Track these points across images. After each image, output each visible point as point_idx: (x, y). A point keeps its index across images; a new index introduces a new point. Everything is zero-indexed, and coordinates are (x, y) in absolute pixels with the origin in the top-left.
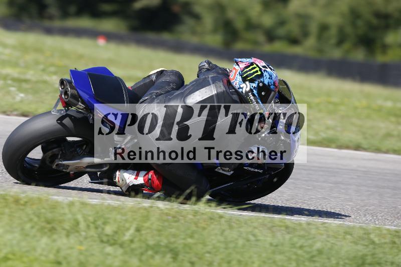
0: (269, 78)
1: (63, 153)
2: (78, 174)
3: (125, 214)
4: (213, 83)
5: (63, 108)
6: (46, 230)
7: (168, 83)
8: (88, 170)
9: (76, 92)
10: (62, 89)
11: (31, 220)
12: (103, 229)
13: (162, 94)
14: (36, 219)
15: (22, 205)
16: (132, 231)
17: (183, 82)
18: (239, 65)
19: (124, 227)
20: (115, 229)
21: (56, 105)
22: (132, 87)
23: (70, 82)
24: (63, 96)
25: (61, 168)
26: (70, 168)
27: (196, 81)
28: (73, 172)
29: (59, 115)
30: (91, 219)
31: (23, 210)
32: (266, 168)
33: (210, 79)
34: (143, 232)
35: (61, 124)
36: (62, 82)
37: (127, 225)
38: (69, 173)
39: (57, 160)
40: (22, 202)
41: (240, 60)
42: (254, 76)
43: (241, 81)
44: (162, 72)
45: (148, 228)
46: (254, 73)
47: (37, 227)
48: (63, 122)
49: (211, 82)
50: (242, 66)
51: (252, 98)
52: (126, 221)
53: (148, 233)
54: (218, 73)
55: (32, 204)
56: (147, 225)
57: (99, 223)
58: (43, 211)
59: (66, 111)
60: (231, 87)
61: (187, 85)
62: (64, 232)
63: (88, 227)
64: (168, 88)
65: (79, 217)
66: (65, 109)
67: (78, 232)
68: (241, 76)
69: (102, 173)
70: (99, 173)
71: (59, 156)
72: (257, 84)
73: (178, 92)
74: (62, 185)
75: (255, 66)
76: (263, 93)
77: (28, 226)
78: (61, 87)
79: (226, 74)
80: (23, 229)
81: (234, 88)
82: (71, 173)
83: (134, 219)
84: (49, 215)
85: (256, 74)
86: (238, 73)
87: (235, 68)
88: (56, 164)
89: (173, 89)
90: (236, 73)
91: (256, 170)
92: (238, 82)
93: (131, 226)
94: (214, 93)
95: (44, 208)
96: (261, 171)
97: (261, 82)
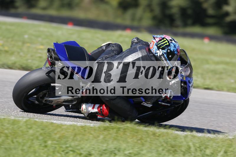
0: (174, 47)
1: (49, 93)
2: (58, 106)
3: (218, 143)
4: (140, 50)
5: (50, 66)
6: (171, 152)
7: (113, 51)
8: (64, 103)
9: (57, 57)
10: (49, 54)
11: (162, 145)
12: (205, 152)
13: (109, 57)
14: (165, 145)
15: (157, 136)
16: (222, 153)
17: (122, 50)
18: (155, 40)
19: (217, 150)
20: (212, 152)
21: (45, 64)
22: (91, 54)
23: (53, 50)
24: (49, 59)
25: (48, 103)
26: (53, 102)
27: (129, 49)
28: (55, 105)
29: (47, 71)
30: (197, 145)
31: (157, 139)
32: (172, 103)
33: (138, 48)
34: (229, 154)
35: (49, 76)
36: (49, 50)
37: (219, 149)
38: (53, 105)
39: (45, 98)
40: (157, 135)
41: (156, 36)
42: (164, 46)
43: (157, 49)
44: (109, 44)
45: (232, 151)
46: (164, 44)
47: (166, 150)
48: (50, 75)
49: (138, 50)
50: (157, 40)
51: (163, 59)
52: (218, 146)
53: (231, 154)
54: (143, 44)
55: (163, 136)
56: (231, 149)
57: (202, 148)
58: (169, 140)
59: (51, 68)
60: (151, 53)
61: (124, 52)
62: (182, 153)
63: (196, 150)
64: (113, 54)
65: (191, 144)
66: (51, 67)
67: (190, 153)
68: (157, 46)
69: (72, 105)
70: (70, 105)
71: (47, 95)
72: (166, 51)
73: (119, 56)
74: (49, 113)
75: (165, 39)
76: (170, 56)
77: (160, 149)
78: (48, 53)
79: (147, 45)
80: (157, 151)
81: (152, 53)
82: (54, 105)
83: (223, 146)
84: (173, 143)
85: (165, 45)
86: (155, 44)
87: (153, 41)
88: (45, 100)
89: (116, 54)
90: (153, 44)
91: (166, 104)
92: (155, 49)
93: (221, 150)
94: (140, 56)
95: (170, 138)
96: (169, 105)
97: (169, 49)
